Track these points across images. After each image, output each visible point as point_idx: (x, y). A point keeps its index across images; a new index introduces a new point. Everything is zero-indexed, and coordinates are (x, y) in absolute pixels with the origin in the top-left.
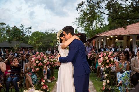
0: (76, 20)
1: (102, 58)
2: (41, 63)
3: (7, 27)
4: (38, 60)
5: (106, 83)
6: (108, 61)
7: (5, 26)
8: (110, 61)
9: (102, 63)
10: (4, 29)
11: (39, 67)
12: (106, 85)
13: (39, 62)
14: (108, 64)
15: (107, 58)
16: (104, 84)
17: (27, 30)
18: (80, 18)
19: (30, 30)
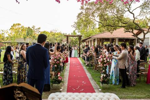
0: (74, 24)
1: (101, 59)
2: (58, 61)
3: (22, 27)
4: (56, 59)
5: (103, 76)
6: (105, 61)
7: (20, 26)
8: (107, 61)
9: (101, 62)
10: (20, 28)
11: (57, 64)
12: (103, 78)
13: (57, 61)
14: (105, 63)
15: (105, 59)
16: (102, 77)
17: (37, 30)
18: (78, 23)
19: (39, 30)
